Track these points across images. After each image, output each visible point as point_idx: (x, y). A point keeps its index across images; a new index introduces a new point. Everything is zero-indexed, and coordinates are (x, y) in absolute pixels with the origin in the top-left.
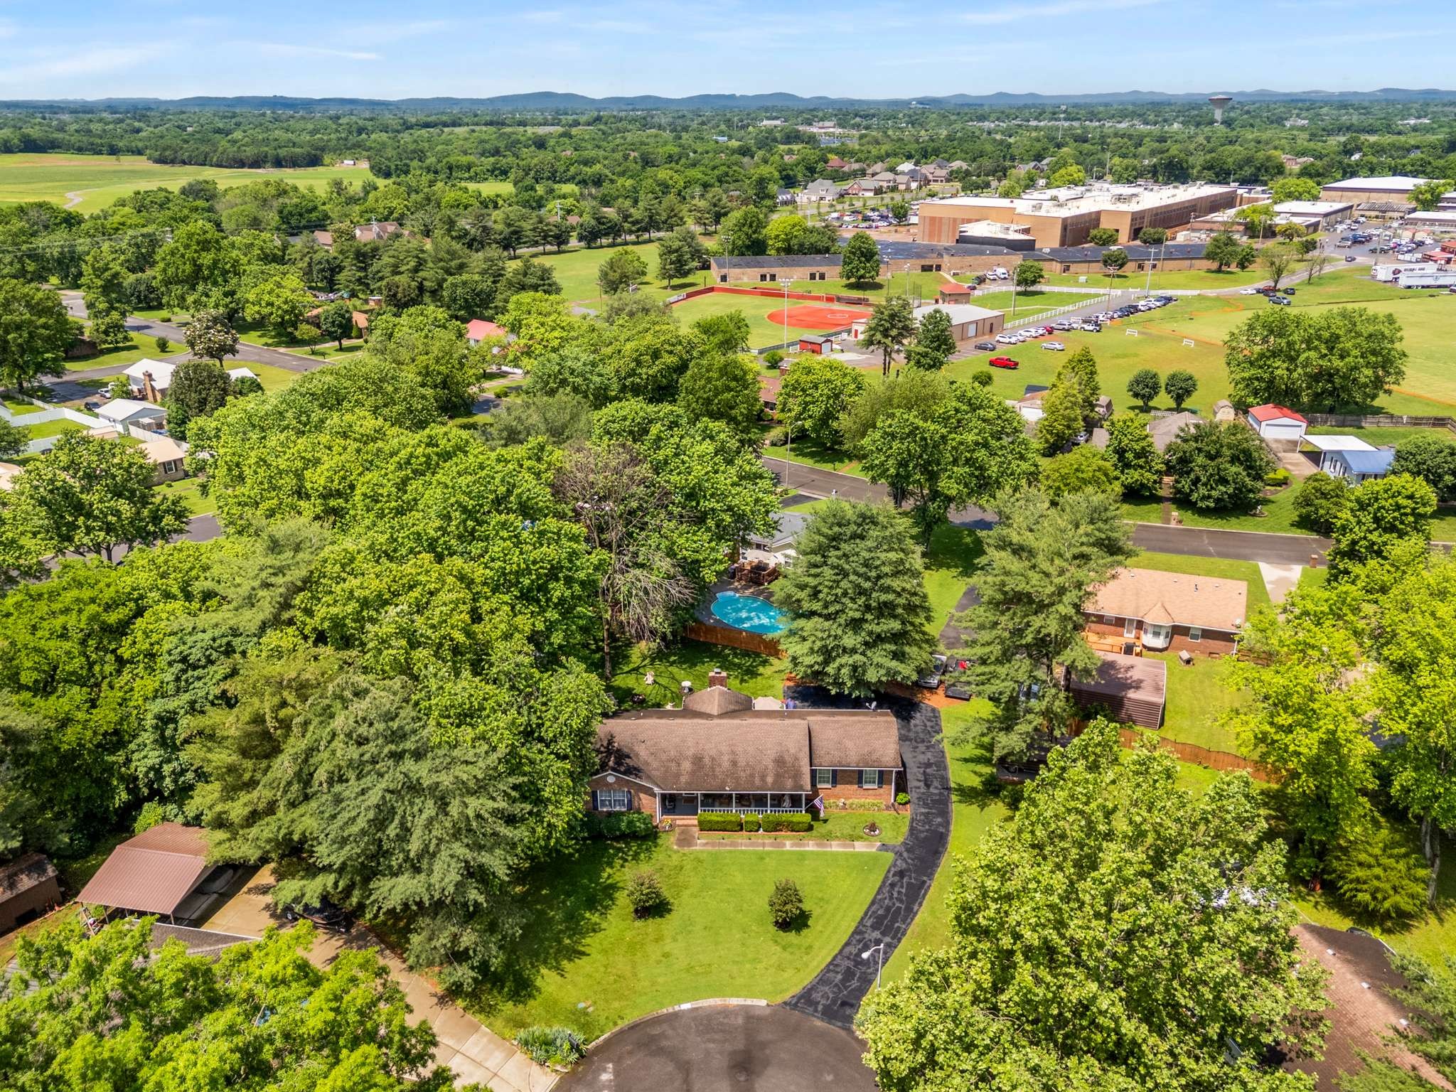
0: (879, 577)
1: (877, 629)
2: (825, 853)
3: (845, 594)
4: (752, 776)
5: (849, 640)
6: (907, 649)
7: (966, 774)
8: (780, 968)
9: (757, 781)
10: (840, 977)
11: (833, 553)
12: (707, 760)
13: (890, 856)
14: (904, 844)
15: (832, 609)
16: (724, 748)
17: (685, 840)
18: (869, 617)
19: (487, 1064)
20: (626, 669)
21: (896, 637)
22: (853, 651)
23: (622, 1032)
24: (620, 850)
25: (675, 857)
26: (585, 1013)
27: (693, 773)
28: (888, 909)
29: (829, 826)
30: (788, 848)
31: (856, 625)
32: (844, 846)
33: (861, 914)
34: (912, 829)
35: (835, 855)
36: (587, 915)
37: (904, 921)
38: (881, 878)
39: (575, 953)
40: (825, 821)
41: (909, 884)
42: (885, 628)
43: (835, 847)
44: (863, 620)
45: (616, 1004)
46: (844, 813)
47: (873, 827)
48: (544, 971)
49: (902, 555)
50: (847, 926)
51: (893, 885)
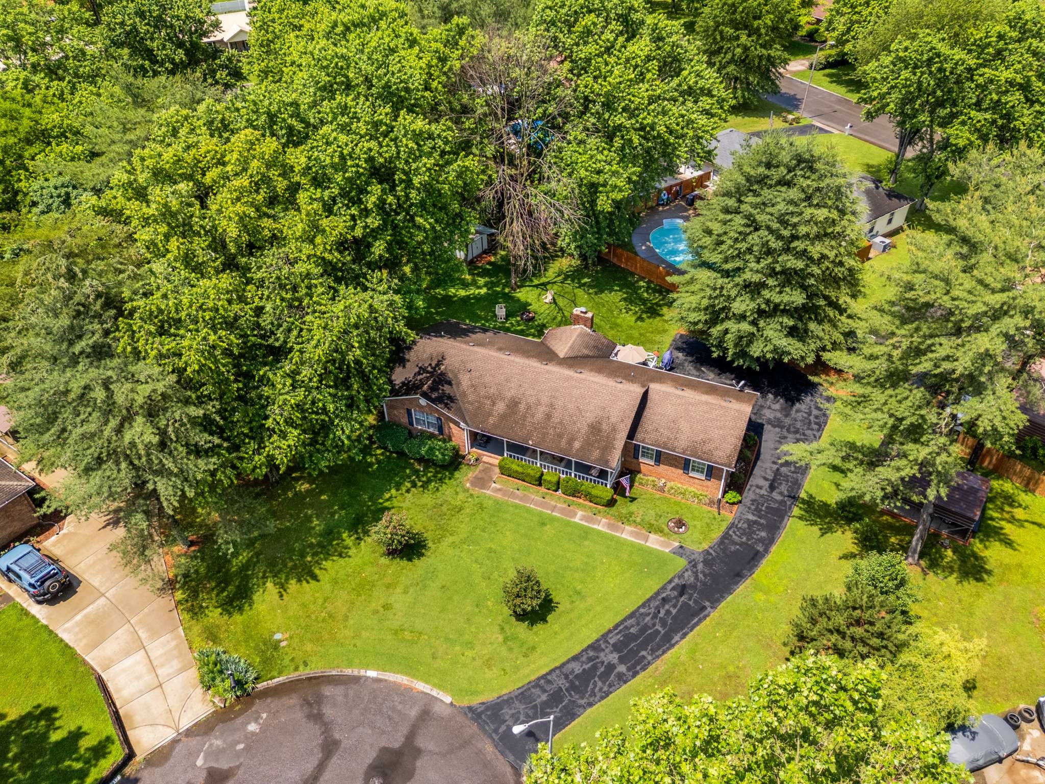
0: (794, 237)
1: (777, 299)
2: (612, 538)
3: (750, 250)
4: (560, 436)
5: (742, 305)
6: (812, 326)
7: (826, 485)
8: (488, 663)
9: (563, 443)
10: (544, 697)
11: (750, 199)
12: (522, 407)
13: (682, 563)
14: (707, 552)
15: (729, 266)
16: (545, 399)
17: (482, 482)
18: (771, 282)
19: (159, 672)
20: (536, 282)
21: (799, 313)
22: (742, 317)
23: (299, 681)
24: (416, 472)
25: (461, 496)
26: (276, 646)
27: (503, 417)
28: (646, 628)
29: (633, 507)
30: (577, 520)
31: (753, 289)
32: (637, 535)
33: (610, 625)
34: (726, 536)
35: (621, 543)
36: (345, 535)
37: (653, 651)
38: (656, 588)
39: (307, 574)
40: (633, 499)
41: (685, 604)
42: (786, 298)
43: (627, 534)
44: (763, 285)
45: (309, 647)
46: (658, 495)
47: (680, 523)
48: (269, 585)
49: (835, 215)
50: (589, 635)
51: (665, 600)
